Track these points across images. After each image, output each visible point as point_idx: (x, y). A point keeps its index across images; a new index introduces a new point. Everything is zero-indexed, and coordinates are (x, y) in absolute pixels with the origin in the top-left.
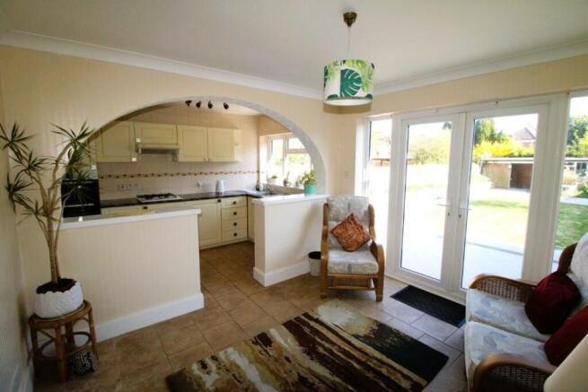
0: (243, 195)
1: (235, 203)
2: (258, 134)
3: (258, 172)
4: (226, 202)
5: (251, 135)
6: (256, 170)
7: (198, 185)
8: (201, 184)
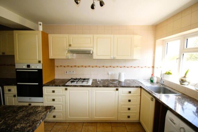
0: (137, 87)
1: (130, 92)
2: (156, 38)
3: (153, 67)
4: (123, 91)
5: (150, 38)
6: (151, 65)
7: (108, 74)
8: (110, 73)
